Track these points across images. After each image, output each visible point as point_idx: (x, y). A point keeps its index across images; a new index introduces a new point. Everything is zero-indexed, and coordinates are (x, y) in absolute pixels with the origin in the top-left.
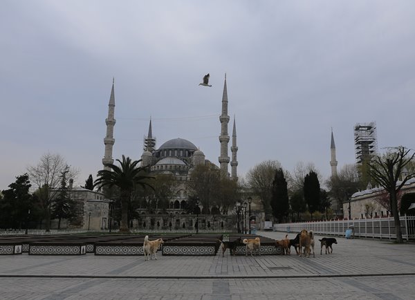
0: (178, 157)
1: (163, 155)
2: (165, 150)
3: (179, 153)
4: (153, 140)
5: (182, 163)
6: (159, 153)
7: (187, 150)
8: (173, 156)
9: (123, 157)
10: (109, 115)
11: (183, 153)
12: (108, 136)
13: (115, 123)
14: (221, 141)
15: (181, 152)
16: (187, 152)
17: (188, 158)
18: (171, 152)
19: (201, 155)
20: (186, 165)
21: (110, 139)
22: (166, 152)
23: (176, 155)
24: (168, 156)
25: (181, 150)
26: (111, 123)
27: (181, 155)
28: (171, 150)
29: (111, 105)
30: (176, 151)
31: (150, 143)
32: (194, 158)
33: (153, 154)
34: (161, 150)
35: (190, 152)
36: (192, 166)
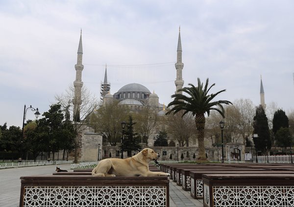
0: (136, 99)
1: (122, 97)
2: (124, 93)
3: (136, 95)
4: (108, 85)
5: (140, 103)
6: (119, 95)
7: (143, 93)
8: (131, 98)
10: (78, 62)
11: (140, 96)
12: (77, 80)
13: (83, 68)
14: (176, 85)
15: (138, 94)
16: (143, 95)
17: (145, 100)
18: (129, 94)
19: (156, 97)
20: (144, 105)
21: (79, 82)
22: (125, 94)
23: (134, 97)
24: (127, 97)
25: (138, 92)
26: (79, 68)
27: (138, 97)
28: (129, 92)
29: (80, 53)
30: (134, 94)
31: (106, 88)
32: (150, 100)
33: (114, 96)
34: (121, 93)
35: (146, 95)
36: (148, 106)
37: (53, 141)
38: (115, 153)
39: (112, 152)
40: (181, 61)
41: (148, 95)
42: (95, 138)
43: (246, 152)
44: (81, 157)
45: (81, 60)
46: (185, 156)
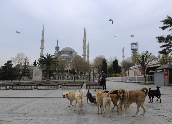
0: (68, 54)
5: (69, 56)
6: (61, 52)
7: (71, 51)
8: (66, 53)
10: (42, 38)
13: (44, 41)
14: (83, 48)
19: (76, 53)
21: (42, 47)
24: (64, 53)
25: (69, 51)
28: (65, 51)
29: (43, 35)
32: (73, 54)
33: (58, 53)
36: (73, 57)
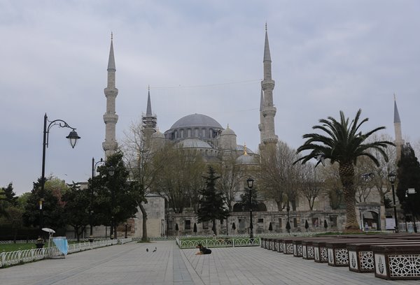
0: (201, 138)
1: (179, 136)
2: (182, 129)
3: (200, 132)
5: (207, 145)
7: (211, 129)
8: (193, 137)
9: (342, 114)
10: (109, 83)
11: (206, 133)
12: (109, 112)
15: (204, 131)
16: (211, 131)
17: (214, 140)
18: (189, 131)
19: (232, 135)
20: (213, 148)
21: (111, 116)
22: (182, 132)
23: (197, 136)
24: (186, 137)
25: (204, 128)
26: (111, 93)
27: (204, 136)
29: (111, 70)
30: (197, 130)
31: (150, 122)
32: (222, 139)
33: (165, 135)
34: (176, 130)
35: (216, 132)
36: (220, 149)
37: (117, 210)
38: (184, 225)
39: (178, 223)
40: (270, 77)
41: (220, 132)
42: (155, 203)
43: (387, 217)
44: (134, 232)
45: (114, 80)
46: (292, 225)
